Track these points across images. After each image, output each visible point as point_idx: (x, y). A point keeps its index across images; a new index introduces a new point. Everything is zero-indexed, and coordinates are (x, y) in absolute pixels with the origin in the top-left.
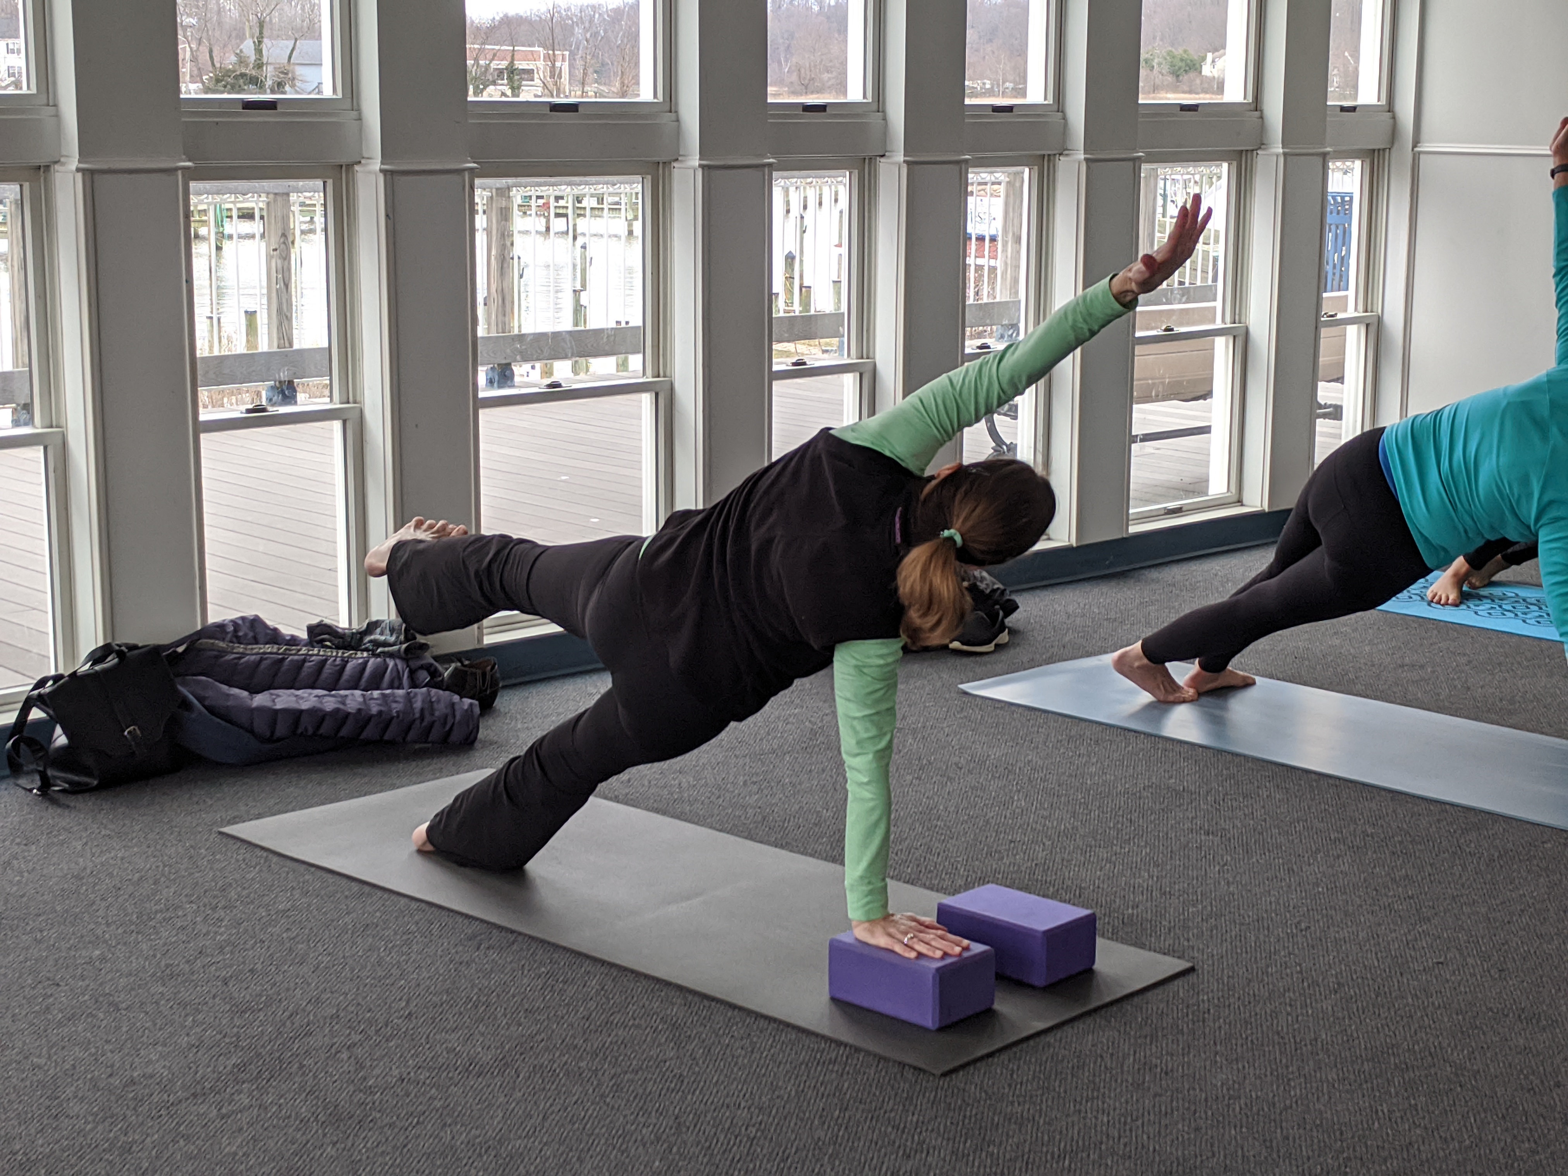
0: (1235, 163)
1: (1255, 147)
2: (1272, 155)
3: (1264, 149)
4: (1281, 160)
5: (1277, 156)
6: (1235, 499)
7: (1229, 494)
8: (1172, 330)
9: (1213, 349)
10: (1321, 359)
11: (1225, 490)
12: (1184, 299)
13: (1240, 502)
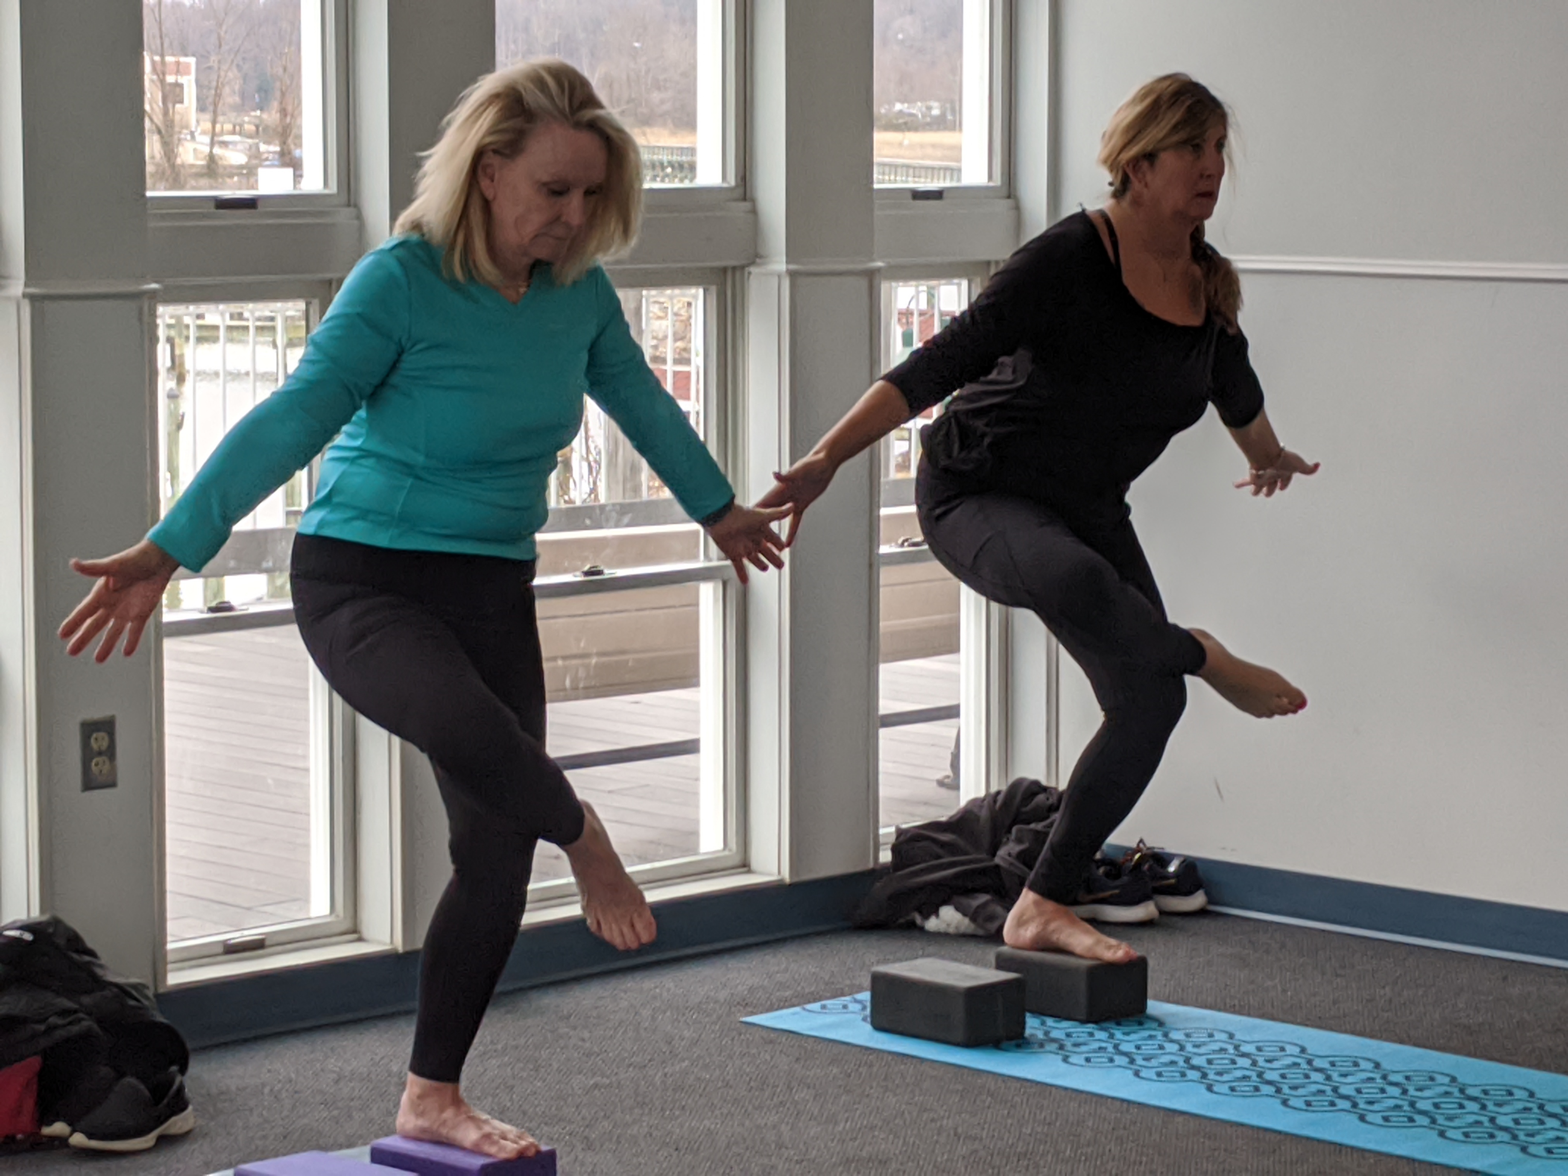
0: (713, 289)
1: (744, 262)
2: (771, 274)
3: (759, 265)
4: (786, 283)
5: (779, 276)
6: (737, 860)
7: (727, 853)
8: (600, 573)
9: (697, 605)
10: (881, 624)
11: (720, 846)
12: (626, 519)
13: (745, 866)
